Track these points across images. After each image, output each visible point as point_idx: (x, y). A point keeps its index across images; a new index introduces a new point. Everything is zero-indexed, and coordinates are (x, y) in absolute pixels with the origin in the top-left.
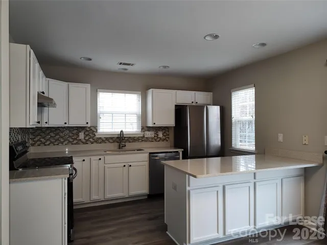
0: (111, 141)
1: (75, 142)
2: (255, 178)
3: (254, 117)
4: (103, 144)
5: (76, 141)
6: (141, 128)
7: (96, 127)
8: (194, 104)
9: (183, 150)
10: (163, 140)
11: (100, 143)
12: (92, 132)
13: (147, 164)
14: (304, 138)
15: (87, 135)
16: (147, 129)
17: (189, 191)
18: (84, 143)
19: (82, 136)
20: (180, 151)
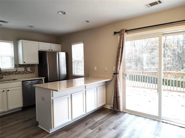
2: (85, 89)
3: (83, 58)
6: (14, 65)
8: (50, 51)
9: (45, 78)
10: (31, 73)
13: (21, 88)
14: (105, 68)
16: (18, 66)
17: (53, 100)
20: (43, 78)
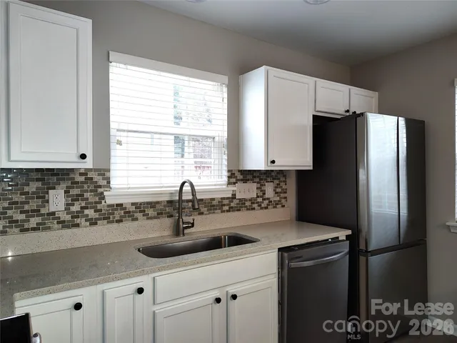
0: (151, 212)
1: (34, 222)
4: (128, 225)
5: (39, 220)
6: (225, 174)
7: (104, 172)
10: (276, 205)
11: (119, 221)
12: (92, 187)
13: (274, 282)
15: (77, 198)
18: (64, 225)
19: (57, 200)
